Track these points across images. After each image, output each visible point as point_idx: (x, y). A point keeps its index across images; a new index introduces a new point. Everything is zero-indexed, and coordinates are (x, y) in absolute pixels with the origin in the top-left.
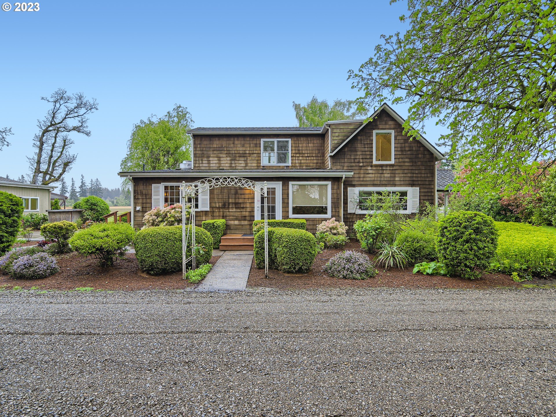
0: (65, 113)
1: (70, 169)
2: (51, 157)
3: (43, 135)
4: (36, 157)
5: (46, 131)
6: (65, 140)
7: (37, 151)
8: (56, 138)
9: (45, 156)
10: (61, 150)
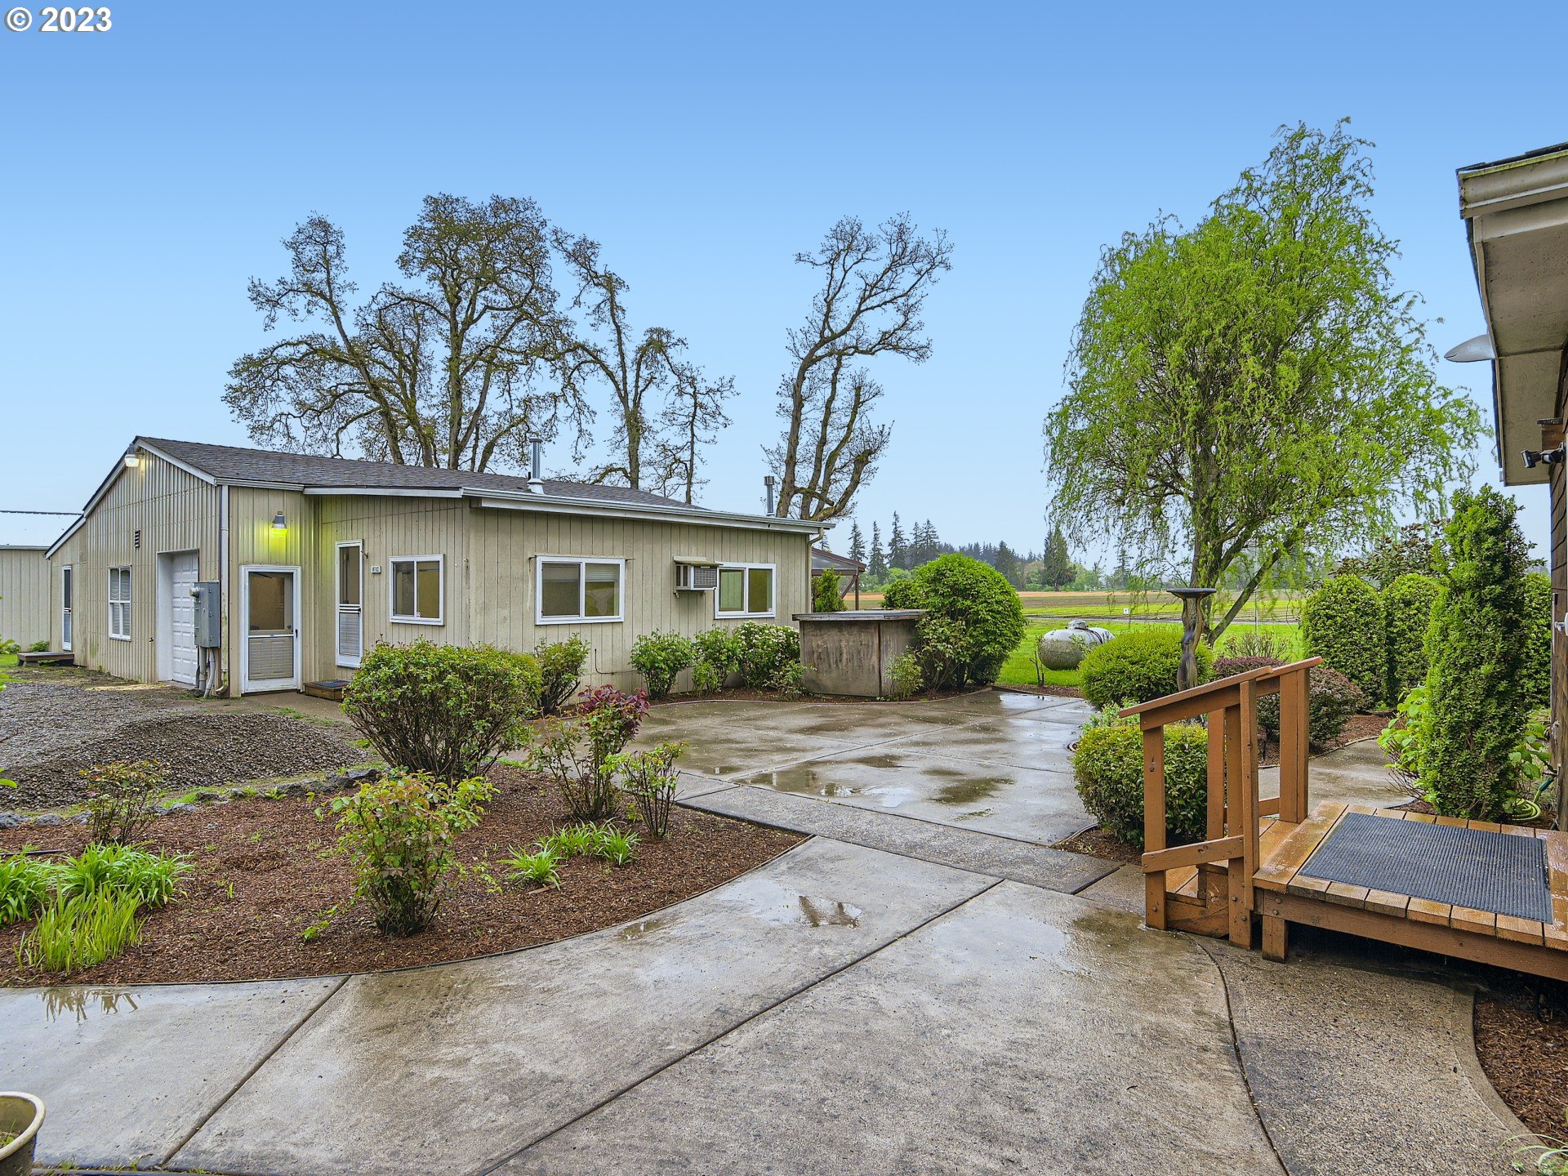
0: (859, 293)
1: (871, 472)
2: (823, 441)
3: (802, 377)
4: (785, 446)
5: (810, 361)
6: (860, 388)
7: (786, 425)
8: (834, 382)
9: (807, 441)
10: (848, 420)
